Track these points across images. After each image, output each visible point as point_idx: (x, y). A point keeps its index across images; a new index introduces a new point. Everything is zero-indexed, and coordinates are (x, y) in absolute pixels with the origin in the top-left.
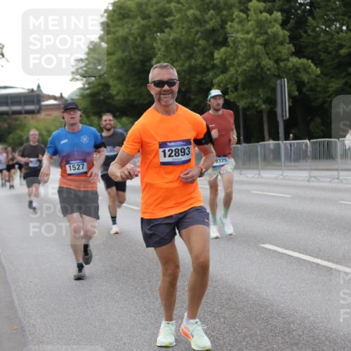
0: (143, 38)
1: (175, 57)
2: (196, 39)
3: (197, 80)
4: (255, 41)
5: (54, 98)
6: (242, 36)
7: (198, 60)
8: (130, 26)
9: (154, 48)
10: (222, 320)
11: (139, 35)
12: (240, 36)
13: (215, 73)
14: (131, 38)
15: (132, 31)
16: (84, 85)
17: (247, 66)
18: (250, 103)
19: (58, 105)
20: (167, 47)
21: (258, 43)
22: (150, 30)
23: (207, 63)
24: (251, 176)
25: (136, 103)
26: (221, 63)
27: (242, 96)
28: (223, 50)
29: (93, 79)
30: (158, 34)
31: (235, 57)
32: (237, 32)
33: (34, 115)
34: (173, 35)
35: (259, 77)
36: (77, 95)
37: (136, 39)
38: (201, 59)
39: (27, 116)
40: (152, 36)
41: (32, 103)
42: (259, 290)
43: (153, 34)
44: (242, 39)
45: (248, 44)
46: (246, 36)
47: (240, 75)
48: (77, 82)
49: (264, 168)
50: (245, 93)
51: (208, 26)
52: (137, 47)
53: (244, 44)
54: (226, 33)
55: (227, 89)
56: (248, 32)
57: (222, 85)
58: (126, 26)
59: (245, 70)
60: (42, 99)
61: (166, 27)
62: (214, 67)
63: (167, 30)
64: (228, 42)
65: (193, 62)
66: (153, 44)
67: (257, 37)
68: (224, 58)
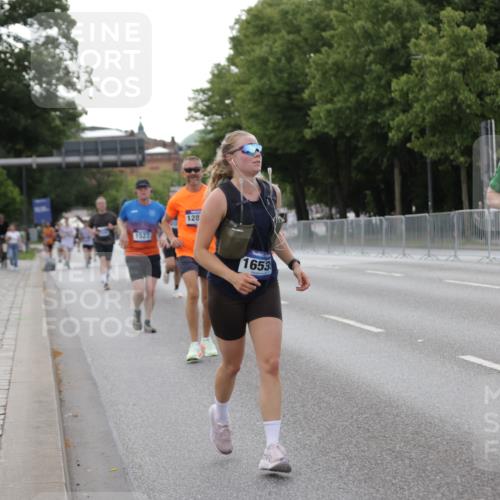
0: (290, 60)
1: (336, 89)
2: (367, 63)
3: (368, 122)
4: (450, 67)
5: (164, 144)
6: (432, 58)
7: (370, 93)
8: (270, 43)
9: (307, 75)
10: (407, 462)
11: (283, 54)
12: (428, 57)
13: (394, 112)
14: (271, 59)
15: (275, 50)
16: (206, 126)
17: (438, 101)
18: (442, 154)
19: (169, 154)
20: (324, 74)
21: (454, 69)
22: (300, 48)
23: (383, 97)
24: (444, 258)
25: (280, 152)
26: (401, 97)
27: (431, 145)
28: (404, 78)
29: (219, 117)
30: (312, 55)
31: (421, 89)
32: (425, 53)
33: (135, 169)
34: (334, 57)
35: (456, 118)
36: (196, 141)
37: (279, 60)
38: (374, 92)
39: (123, 169)
40: (302, 57)
41: (132, 151)
42: (458, 420)
43: (305, 54)
44: (431, 62)
45: (440, 69)
46: (437, 58)
47: (428, 114)
48: (197, 122)
49: (462, 247)
50: (435, 139)
51: (385, 45)
52: (281, 71)
53: (434, 70)
54: (409, 55)
55: (411, 134)
56: (440, 54)
57: (402, 129)
58: (265, 42)
59: (436, 107)
60: (146, 145)
61: (324, 45)
62: (392, 102)
63: (324, 49)
64: (411, 68)
65: (363, 95)
66: (304, 69)
67: (452, 60)
68: (405, 89)
